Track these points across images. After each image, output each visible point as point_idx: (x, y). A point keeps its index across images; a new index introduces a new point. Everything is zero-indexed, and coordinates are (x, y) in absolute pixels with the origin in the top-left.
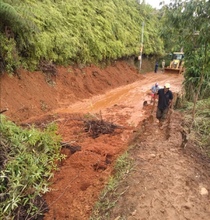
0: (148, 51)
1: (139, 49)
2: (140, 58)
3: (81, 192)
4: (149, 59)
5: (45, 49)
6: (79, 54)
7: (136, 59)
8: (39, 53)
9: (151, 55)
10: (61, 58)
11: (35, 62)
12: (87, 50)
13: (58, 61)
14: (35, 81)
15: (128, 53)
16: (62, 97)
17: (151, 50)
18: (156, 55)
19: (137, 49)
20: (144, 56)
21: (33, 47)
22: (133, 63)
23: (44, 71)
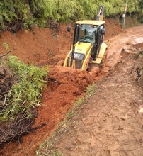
0: (131, 10)
1: (124, 9)
2: (124, 16)
3: (62, 108)
4: (132, 17)
5: (51, 11)
6: (76, 15)
7: (121, 17)
8: (47, 15)
9: (133, 13)
10: (63, 18)
11: (44, 21)
12: (82, 10)
13: (61, 20)
14: (44, 35)
15: (114, 12)
16: (63, 47)
17: (134, 9)
18: (138, 13)
19: (122, 9)
20: (128, 14)
21: (42, 10)
22: (118, 20)
23: (50, 28)
